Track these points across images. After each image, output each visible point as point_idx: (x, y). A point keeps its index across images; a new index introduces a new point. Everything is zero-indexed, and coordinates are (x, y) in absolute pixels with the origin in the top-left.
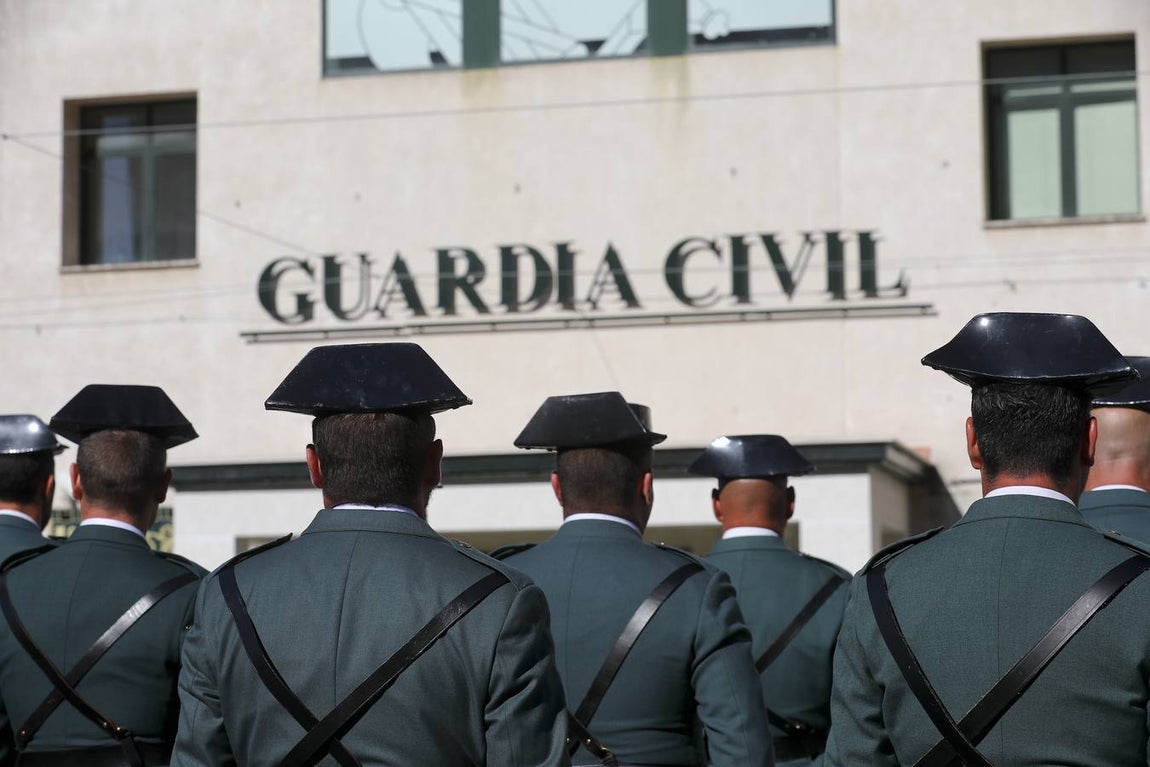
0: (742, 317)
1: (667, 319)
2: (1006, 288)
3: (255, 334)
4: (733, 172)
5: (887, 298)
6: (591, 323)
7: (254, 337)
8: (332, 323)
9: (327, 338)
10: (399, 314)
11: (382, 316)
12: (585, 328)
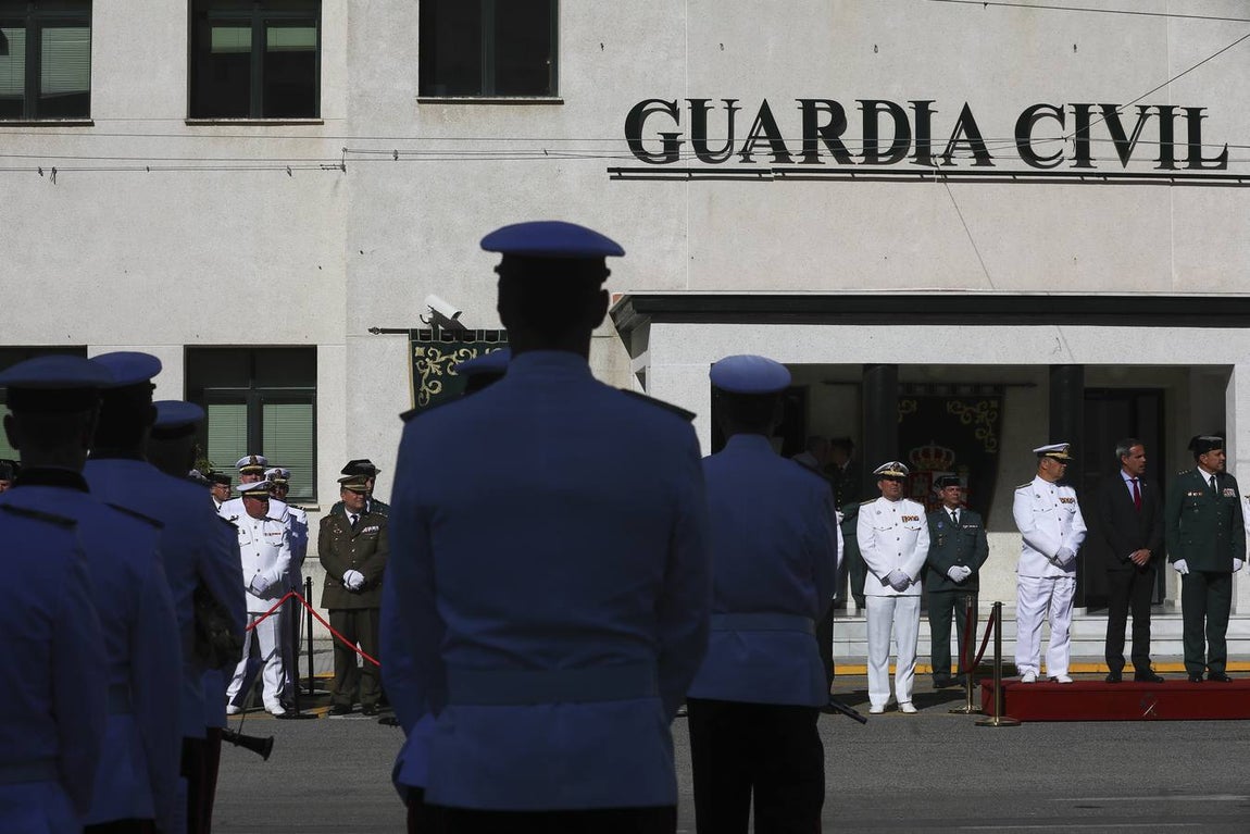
0: (1082, 179)
1: (1014, 177)
3: (619, 170)
4: (1075, 48)
5: (1209, 169)
6: (945, 177)
7: (618, 173)
8: (697, 163)
9: (691, 178)
10: (763, 159)
11: (746, 160)
12: (939, 181)
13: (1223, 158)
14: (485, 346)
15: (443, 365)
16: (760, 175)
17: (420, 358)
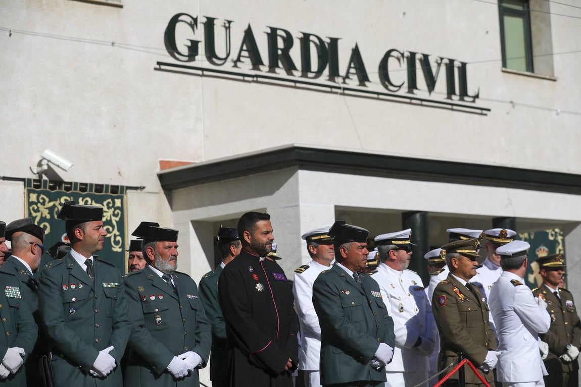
0: (410, 101)
1: (378, 96)
2: (511, 105)
3: (159, 63)
4: (404, 14)
5: (469, 102)
6: (343, 92)
8: (207, 65)
9: (203, 75)
10: (246, 66)
11: (235, 66)
12: (341, 94)
13: (477, 96)
14: (78, 196)
15: (51, 210)
16: (243, 77)
17: (33, 203)
